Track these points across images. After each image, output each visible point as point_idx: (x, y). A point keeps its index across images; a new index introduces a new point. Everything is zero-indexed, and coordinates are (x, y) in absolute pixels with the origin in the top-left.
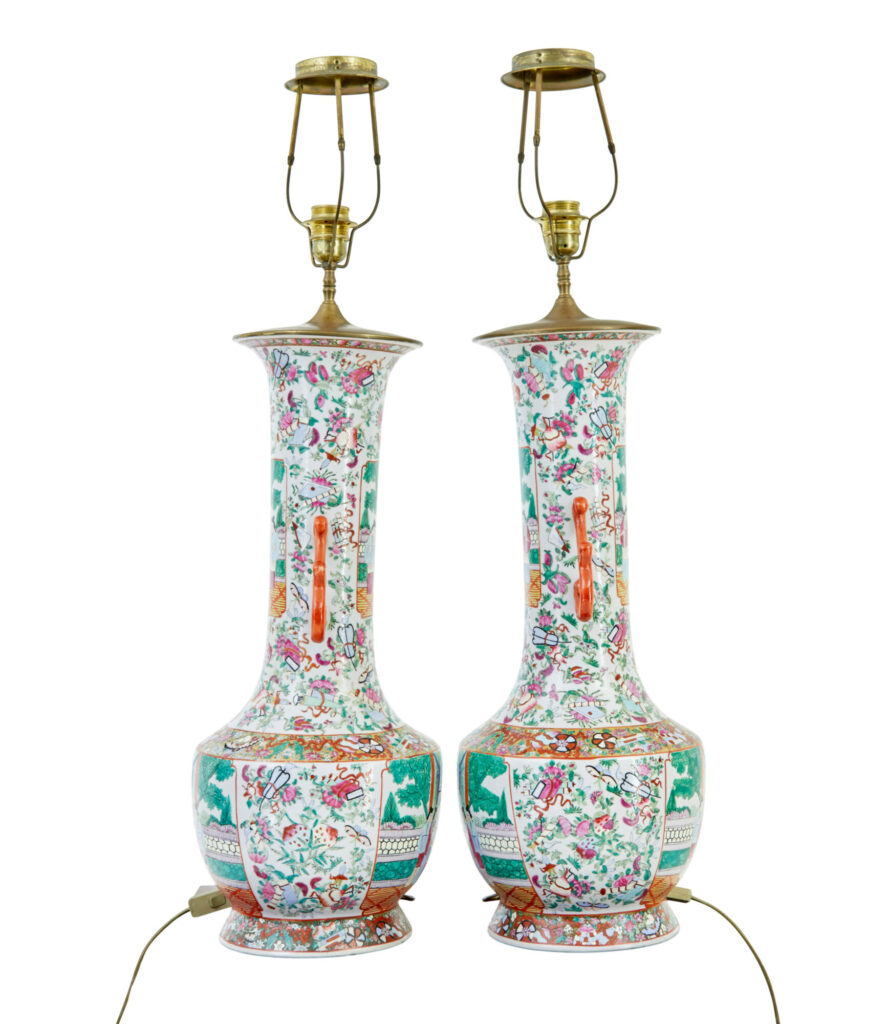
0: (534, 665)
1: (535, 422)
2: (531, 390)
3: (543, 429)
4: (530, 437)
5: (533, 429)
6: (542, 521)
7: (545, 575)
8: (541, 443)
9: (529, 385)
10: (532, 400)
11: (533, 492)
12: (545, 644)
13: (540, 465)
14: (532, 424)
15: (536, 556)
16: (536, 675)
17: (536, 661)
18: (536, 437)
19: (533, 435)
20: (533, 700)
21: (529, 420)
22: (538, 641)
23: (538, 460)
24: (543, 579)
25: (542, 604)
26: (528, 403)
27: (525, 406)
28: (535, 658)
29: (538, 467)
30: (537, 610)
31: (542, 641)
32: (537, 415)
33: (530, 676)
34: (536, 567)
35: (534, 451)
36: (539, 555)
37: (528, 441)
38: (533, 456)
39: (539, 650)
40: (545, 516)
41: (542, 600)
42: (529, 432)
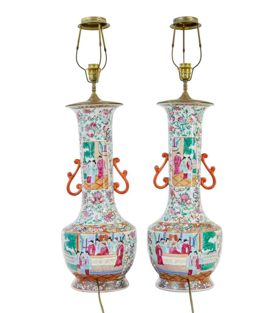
0: (195, 204)
1: (198, 130)
2: (198, 120)
3: (199, 133)
4: (196, 134)
5: (197, 132)
6: (197, 160)
7: (197, 177)
8: (199, 136)
9: (197, 119)
10: (197, 123)
11: (195, 151)
12: (197, 197)
13: (198, 143)
14: (197, 131)
15: (195, 171)
16: (197, 207)
17: (195, 203)
18: (198, 135)
19: (197, 134)
20: (199, 215)
21: (196, 129)
22: (195, 197)
23: (197, 142)
24: (197, 178)
25: (196, 185)
26: (196, 124)
27: (195, 124)
28: (195, 202)
29: (197, 144)
30: (195, 187)
31: (196, 197)
32: (198, 128)
33: (195, 208)
34: (195, 174)
35: (197, 139)
36: (196, 171)
37: (195, 136)
38: (196, 140)
39: (196, 200)
40: (198, 158)
41: (196, 184)
42: (195, 133)
